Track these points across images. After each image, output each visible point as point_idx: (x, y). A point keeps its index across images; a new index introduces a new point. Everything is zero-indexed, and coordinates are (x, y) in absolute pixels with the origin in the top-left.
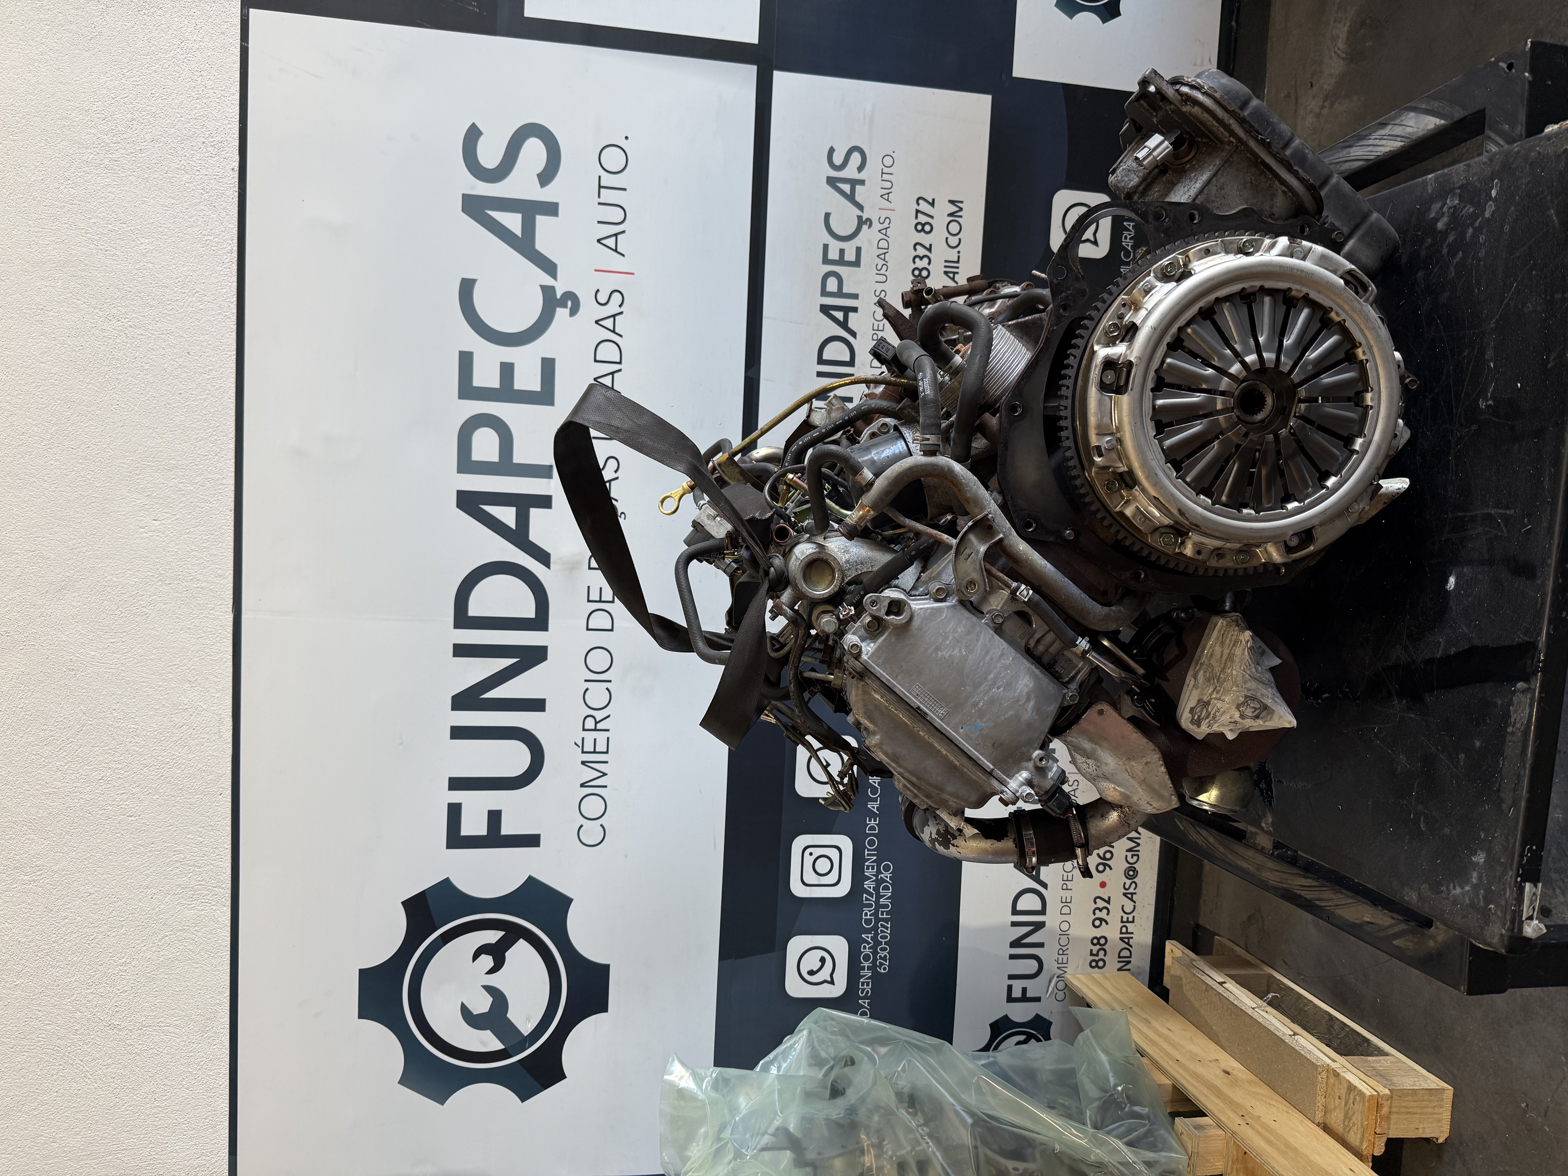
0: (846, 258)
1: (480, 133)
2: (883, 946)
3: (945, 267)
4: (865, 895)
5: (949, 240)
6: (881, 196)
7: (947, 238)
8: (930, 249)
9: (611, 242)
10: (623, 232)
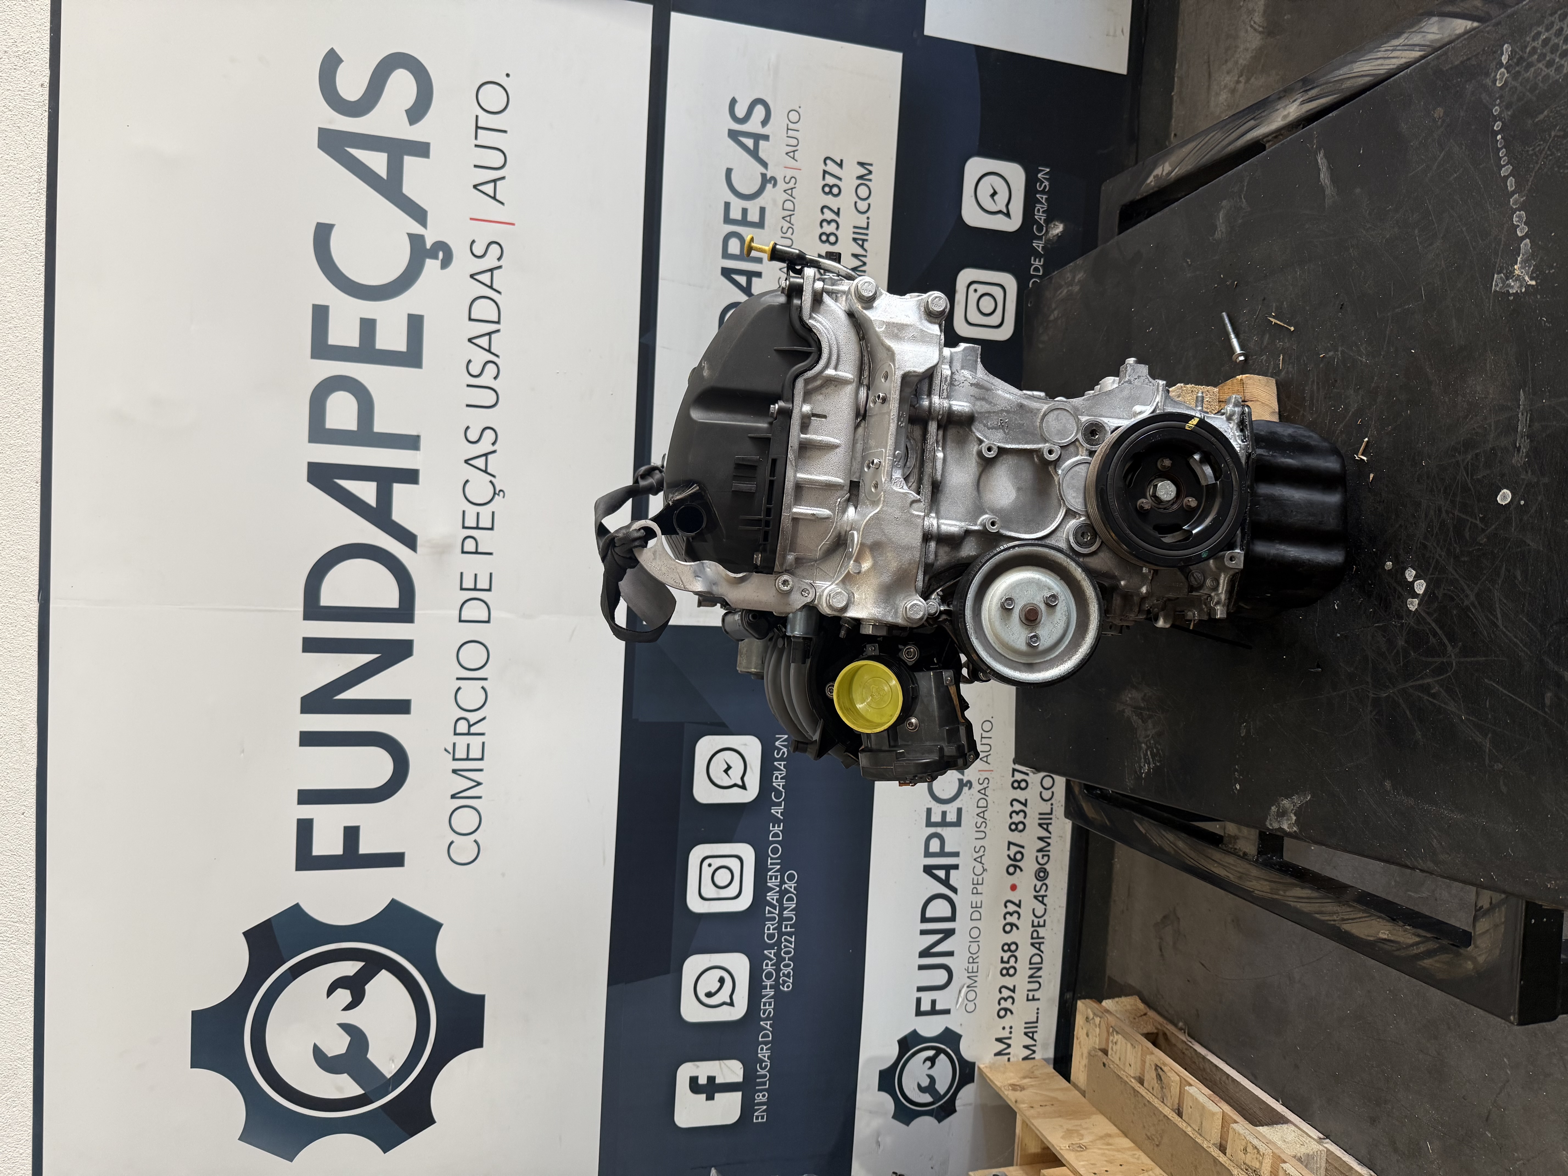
0: (750, 219)
1: (341, 61)
2: (787, 962)
3: (854, 233)
4: (767, 908)
5: (858, 205)
6: (787, 153)
7: (856, 203)
8: (838, 214)
9: (489, 188)
10: (503, 178)
